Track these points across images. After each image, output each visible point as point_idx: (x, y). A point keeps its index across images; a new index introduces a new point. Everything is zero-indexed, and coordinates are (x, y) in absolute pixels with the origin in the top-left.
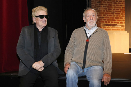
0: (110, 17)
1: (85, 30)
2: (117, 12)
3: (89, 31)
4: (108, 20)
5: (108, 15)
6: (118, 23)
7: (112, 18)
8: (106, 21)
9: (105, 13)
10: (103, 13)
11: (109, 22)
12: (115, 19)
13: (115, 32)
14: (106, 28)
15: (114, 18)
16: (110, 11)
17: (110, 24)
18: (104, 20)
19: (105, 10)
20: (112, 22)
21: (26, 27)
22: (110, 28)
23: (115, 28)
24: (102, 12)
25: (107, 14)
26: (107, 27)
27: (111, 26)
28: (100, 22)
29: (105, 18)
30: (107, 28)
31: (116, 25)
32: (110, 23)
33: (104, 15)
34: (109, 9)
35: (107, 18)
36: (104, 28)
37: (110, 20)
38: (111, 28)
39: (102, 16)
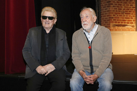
0: (120, 17)
2: (127, 11)
4: (118, 20)
5: (118, 16)
6: (129, 23)
7: (122, 18)
8: (116, 21)
9: (115, 13)
10: (113, 13)
11: (119, 23)
12: (125, 19)
13: (125, 33)
14: (116, 28)
15: (124, 18)
16: (120, 11)
18: (114, 20)
19: (115, 10)
20: (122, 23)
21: (33, 28)
22: (120, 28)
23: (125, 28)
24: (112, 12)
26: (117, 27)
27: (120, 26)
28: (110, 22)
29: (115, 18)
30: (116, 29)
31: (126, 25)
32: (120, 23)
33: (114, 15)
34: (119, 9)
35: (117, 18)
36: (114, 29)
37: (120, 20)
38: (121, 28)
39: (112, 16)
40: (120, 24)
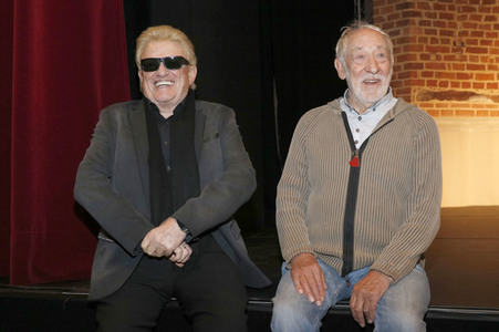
0: (446, 62)
1: (344, 114)
2: (475, 42)
3: (360, 118)
4: (439, 75)
5: (438, 58)
6: (481, 86)
7: (456, 67)
8: (434, 78)
9: (429, 49)
10: (421, 49)
11: (444, 84)
12: (469, 72)
13: (466, 123)
14: (431, 106)
15: (462, 67)
16: (448, 42)
17: (450, 91)
18: (425, 74)
19: (429, 37)
20: (456, 85)
22: (446, 106)
23: (468, 106)
24: (417, 43)
25: (434, 50)
26: (436, 101)
27: (450, 99)
28: (407, 83)
29: (429, 66)
30: (435, 108)
31: (473, 94)
32: (446, 86)
33: (424, 57)
34: (442, 33)
35: (436, 67)
37: (448, 75)
38: (453, 106)
39: (415, 59)
40: (447, 89)
